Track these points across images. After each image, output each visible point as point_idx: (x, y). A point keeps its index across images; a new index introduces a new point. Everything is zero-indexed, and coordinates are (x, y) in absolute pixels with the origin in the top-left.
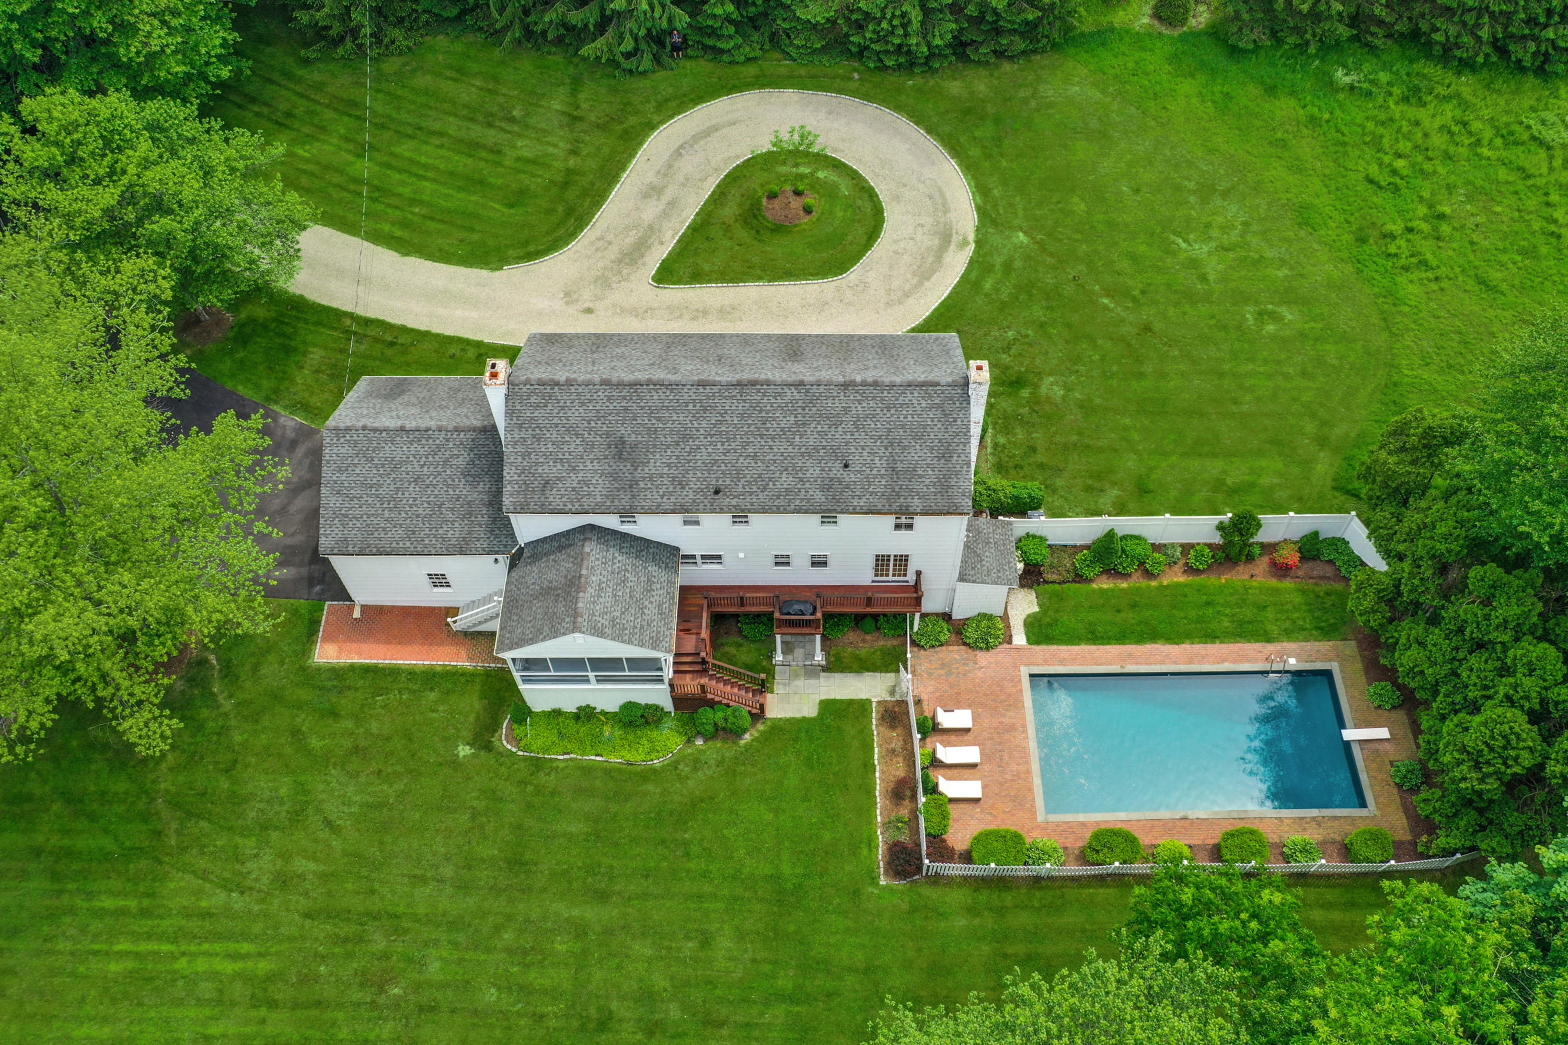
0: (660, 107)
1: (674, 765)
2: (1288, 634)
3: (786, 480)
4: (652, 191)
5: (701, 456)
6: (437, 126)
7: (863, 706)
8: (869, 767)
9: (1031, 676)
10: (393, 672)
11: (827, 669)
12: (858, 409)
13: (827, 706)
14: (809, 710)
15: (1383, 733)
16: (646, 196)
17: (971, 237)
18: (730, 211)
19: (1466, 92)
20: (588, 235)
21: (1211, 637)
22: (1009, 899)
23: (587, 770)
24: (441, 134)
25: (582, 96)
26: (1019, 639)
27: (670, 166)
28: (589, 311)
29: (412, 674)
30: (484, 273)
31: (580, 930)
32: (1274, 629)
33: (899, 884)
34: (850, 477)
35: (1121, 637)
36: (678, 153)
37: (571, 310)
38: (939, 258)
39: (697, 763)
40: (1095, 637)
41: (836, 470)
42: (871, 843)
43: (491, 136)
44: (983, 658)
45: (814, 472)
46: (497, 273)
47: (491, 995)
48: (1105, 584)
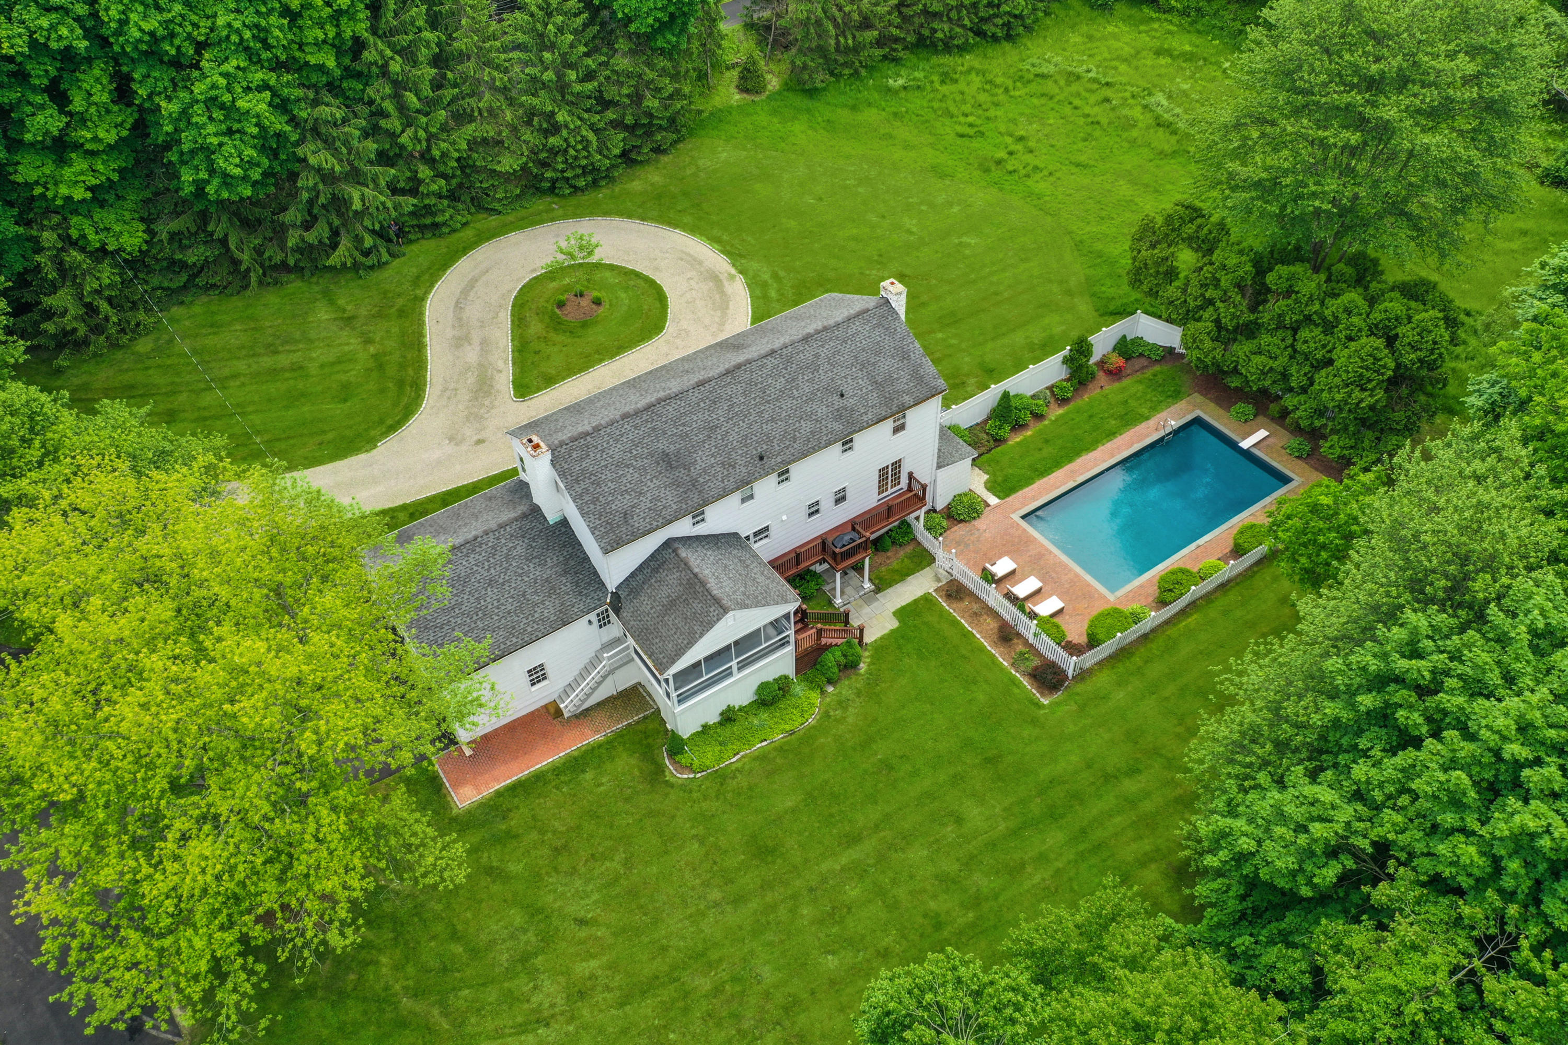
0: (416, 281)
1: (827, 715)
2: (1154, 409)
3: (806, 427)
4: (460, 341)
5: (733, 437)
6: (226, 372)
7: (926, 599)
8: (966, 635)
9: (1023, 517)
10: (538, 778)
11: (878, 590)
12: (824, 352)
13: (901, 614)
14: (893, 624)
15: (1262, 434)
16: (458, 346)
17: (733, 271)
18: (536, 327)
19: (976, 64)
20: (431, 394)
21: (1111, 434)
22: (1137, 660)
23: (762, 757)
24: (235, 376)
25: (341, 302)
26: (993, 500)
27: (460, 319)
28: (480, 442)
29: (557, 770)
30: (363, 457)
31: (857, 871)
32: (1145, 411)
33: (1058, 696)
34: (850, 402)
35: (1056, 464)
36: (458, 306)
37: (464, 448)
38: (722, 293)
39: (842, 704)
40: (1043, 472)
41: (838, 402)
42: (1014, 682)
43: (283, 360)
44: (980, 524)
45: (822, 410)
46: (374, 452)
47: (831, 962)
48: (1018, 438)
